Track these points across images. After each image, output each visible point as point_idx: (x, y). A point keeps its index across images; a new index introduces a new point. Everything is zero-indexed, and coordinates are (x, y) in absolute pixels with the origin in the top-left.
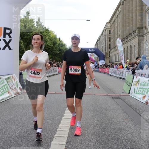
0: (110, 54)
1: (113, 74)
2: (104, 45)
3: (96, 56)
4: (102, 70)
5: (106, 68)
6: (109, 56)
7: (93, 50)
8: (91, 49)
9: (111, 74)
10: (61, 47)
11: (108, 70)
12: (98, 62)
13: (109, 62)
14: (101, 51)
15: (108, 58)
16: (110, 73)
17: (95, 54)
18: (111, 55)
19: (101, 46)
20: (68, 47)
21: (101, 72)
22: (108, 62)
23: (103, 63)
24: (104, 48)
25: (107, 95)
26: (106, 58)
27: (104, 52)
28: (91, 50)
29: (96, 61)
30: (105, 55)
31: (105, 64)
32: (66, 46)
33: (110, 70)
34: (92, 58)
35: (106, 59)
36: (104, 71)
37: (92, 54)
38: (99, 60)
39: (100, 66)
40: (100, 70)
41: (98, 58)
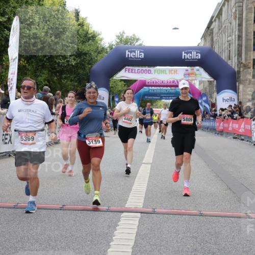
2: (234, 37)
3: (206, 77)
4: (226, 125)
5: (243, 118)
7: (194, 53)
8: (189, 50)
10: (83, 43)
11: (248, 127)
12: (211, 97)
14: (224, 57)
17: (202, 70)
19: (225, 39)
20: (107, 45)
21: (221, 133)
23: (231, 99)
24: (234, 48)
26: (242, 82)
27: (233, 63)
28: (188, 56)
29: (205, 95)
30: (239, 72)
31: (236, 102)
32: (101, 40)
36: (233, 128)
37: (193, 69)
38: (215, 89)
39: (218, 113)
40: (220, 124)
41: (214, 81)
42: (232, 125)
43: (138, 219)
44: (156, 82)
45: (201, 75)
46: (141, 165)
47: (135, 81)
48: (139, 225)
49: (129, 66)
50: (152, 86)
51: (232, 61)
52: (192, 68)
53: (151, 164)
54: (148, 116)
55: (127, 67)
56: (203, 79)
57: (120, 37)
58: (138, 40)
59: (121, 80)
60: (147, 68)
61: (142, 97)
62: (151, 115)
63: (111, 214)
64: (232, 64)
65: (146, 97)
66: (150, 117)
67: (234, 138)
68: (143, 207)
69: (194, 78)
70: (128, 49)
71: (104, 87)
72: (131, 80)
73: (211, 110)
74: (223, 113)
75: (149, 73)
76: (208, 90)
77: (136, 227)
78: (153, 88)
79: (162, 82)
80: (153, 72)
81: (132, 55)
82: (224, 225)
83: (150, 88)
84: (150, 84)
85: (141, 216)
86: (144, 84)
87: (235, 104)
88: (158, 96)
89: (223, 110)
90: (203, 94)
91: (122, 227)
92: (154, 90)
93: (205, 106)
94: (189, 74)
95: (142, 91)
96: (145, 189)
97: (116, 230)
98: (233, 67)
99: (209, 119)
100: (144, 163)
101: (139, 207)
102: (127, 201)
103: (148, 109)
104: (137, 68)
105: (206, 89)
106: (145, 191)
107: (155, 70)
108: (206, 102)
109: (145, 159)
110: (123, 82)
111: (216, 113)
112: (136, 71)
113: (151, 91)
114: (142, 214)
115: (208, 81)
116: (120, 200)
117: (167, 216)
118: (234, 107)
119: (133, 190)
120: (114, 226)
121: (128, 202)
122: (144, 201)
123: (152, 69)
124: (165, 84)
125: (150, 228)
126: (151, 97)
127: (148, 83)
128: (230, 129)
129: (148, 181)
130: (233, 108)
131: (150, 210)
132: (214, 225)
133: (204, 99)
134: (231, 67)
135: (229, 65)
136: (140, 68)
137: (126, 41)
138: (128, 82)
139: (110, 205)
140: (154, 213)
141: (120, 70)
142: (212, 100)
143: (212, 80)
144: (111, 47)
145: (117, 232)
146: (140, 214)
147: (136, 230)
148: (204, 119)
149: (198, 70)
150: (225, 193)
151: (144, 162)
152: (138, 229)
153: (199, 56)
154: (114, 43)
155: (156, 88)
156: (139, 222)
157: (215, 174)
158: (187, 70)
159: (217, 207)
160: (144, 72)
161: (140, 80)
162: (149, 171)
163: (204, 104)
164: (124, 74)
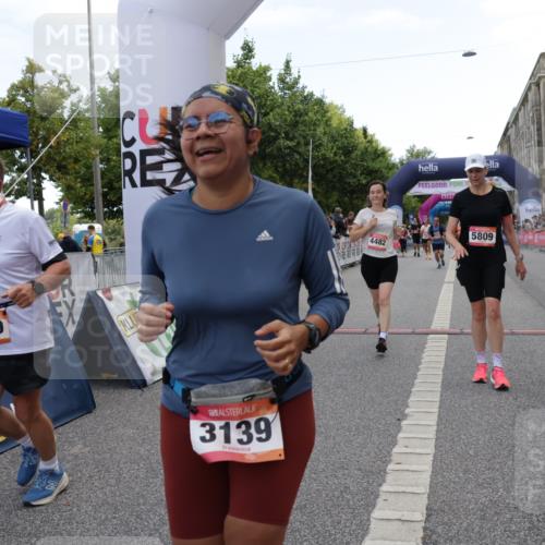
2: (533, 143)
3: (505, 186)
7: (492, 162)
10: (373, 160)
17: (500, 181)
19: (524, 145)
20: (398, 161)
21: (526, 246)
32: (391, 155)
38: (515, 200)
43: (446, 341)
45: (500, 185)
47: (430, 196)
48: (447, 346)
49: (422, 180)
50: (448, 200)
55: (421, 182)
57: (411, 152)
58: (429, 153)
59: (415, 196)
60: (442, 182)
61: (438, 213)
63: (417, 337)
68: (450, 328)
70: (421, 163)
71: (397, 205)
75: (444, 187)
77: (444, 349)
78: (449, 202)
80: (448, 184)
81: (425, 169)
83: (446, 202)
85: (449, 338)
86: (439, 198)
91: (429, 349)
96: (450, 309)
101: (445, 328)
102: (432, 322)
104: (431, 182)
106: (450, 311)
107: (451, 183)
112: (431, 186)
113: (446, 206)
114: (450, 335)
119: (437, 311)
120: (421, 348)
122: (451, 321)
123: (447, 182)
127: (444, 197)
131: (458, 331)
135: (530, 172)
136: (435, 182)
137: (418, 155)
138: (422, 198)
139: (415, 328)
140: (462, 333)
141: (413, 185)
143: (512, 189)
144: (401, 163)
145: (424, 354)
149: (497, 180)
153: (498, 165)
154: (405, 158)
160: (441, 186)
161: (435, 195)
164: (418, 190)
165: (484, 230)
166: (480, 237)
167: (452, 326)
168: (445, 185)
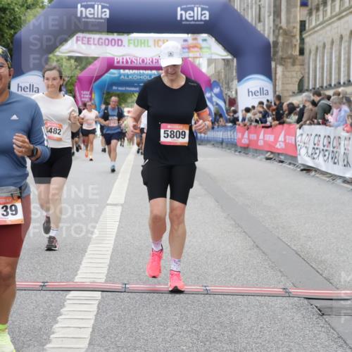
0: (302, 40)
1: (321, 163)
3: (219, 52)
4: (253, 137)
5: (282, 123)
6: (302, 52)
7: (197, 10)
8: (188, 4)
9: (310, 163)
11: (290, 139)
12: (229, 88)
13: (301, 90)
14: (251, 17)
15: (294, 64)
16: (304, 158)
17: (211, 41)
18: (311, 41)
21: (245, 149)
22: (295, 88)
23: (262, 91)
24: (268, 1)
25: (287, 294)
26: (282, 61)
27: (266, 29)
28: (187, 16)
29: (217, 84)
30: (276, 43)
31: (271, 97)
33: (307, 137)
34: (197, 62)
35: (280, 69)
36: (265, 142)
37: (195, 39)
38: (235, 74)
39: (240, 115)
40: (243, 135)
41: (233, 60)
42: (264, 137)
43: (97, 302)
44: (132, 62)
45: (209, 48)
46: (105, 207)
47: (95, 59)
48: (97, 314)
49: (83, 31)
50: (124, 68)
51: (264, 25)
52: (196, 36)
53: (122, 205)
54: (113, 122)
55: (80, 35)
56: (214, 57)
59: (70, 58)
60: (116, 36)
61: (108, 89)
62: (119, 120)
63: (49, 294)
64: (264, 30)
65: (114, 88)
66: (116, 125)
67: (268, 159)
68: (106, 282)
69: (198, 55)
70: (80, 1)
71: (38, 70)
72: (87, 58)
73: (228, 111)
74: (249, 115)
75: (118, 45)
76: (223, 76)
77: (92, 316)
78: (127, 71)
79: (143, 61)
80: (125, 42)
81: (88, 13)
82: (246, 309)
83: (122, 71)
84: (121, 64)
85: (102, 297)
86: (110, 65)
87: (268, 101)
88: (135, 87)
89: (248, 110)
90: (215, 81)
91: (67, 317)
92: (128, 76)
93: (217, 104)
94: (188, 48)
95: (107, 76)
96: (111, 250)
97: (57, 322)
98: (266, 35)
99: (225, 126)
100: (111, 205)
101: (99, 281)
102: (77, 271)
103: (113, 109)
104: (97, 36)
105: (219, 73)
106: (110, 253)
107: (129, 40)
108: (220, 96)
109: (111, 196)
110: (72, 61)
111: (236, 116)
112: (96, 42)
113: (122, 77)
114: (105, 293)
115: (224, 60)
116: (65, 271)
117: (148, 295)
118: (267, 106)
119: (89, 252)
120: (53, 315)
121: (79, 272)
122: (109, 270)
123: (125, 38)
124: (148, 65)
125: (117, 317)
126: (124, 89)
127: (118, 62)
128: (261, 143)
129: (117, 236)
130: (265, 107)
131: (119, 286)
132: (228, 310)
133: (216, 90)
134: (262, 36)
135: (258, 33)
136: (104, 36)
138: (81, 61)
139: (47, 279)
140: (125, 291)
142: (229, 93)
143: (230, 57)
145: (57, 325)
146: (100, 293)
147: (92, 322)
148: (216, 127)
149: (205, 40)
150: (250, 254)
151: (109, 202)
152: (96, 319)
153: (207, 15)
155: (131, 72)
156: (98, 307)
157: (233, 223)
158: (185, 40)
159: (235, 278)
160: (110, 42)
161: (103, 58)
162: (118, 219)
163: (215, 99)
164: (75, 46)
165: (177, 127)
166: (173, 135)
167: (109, 278)
168: (119, 43)
